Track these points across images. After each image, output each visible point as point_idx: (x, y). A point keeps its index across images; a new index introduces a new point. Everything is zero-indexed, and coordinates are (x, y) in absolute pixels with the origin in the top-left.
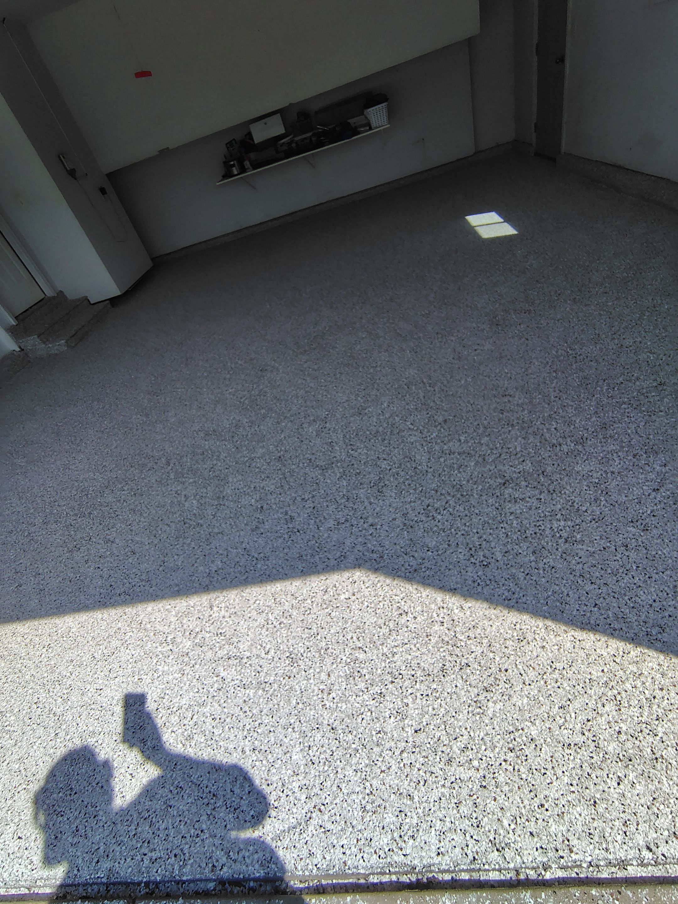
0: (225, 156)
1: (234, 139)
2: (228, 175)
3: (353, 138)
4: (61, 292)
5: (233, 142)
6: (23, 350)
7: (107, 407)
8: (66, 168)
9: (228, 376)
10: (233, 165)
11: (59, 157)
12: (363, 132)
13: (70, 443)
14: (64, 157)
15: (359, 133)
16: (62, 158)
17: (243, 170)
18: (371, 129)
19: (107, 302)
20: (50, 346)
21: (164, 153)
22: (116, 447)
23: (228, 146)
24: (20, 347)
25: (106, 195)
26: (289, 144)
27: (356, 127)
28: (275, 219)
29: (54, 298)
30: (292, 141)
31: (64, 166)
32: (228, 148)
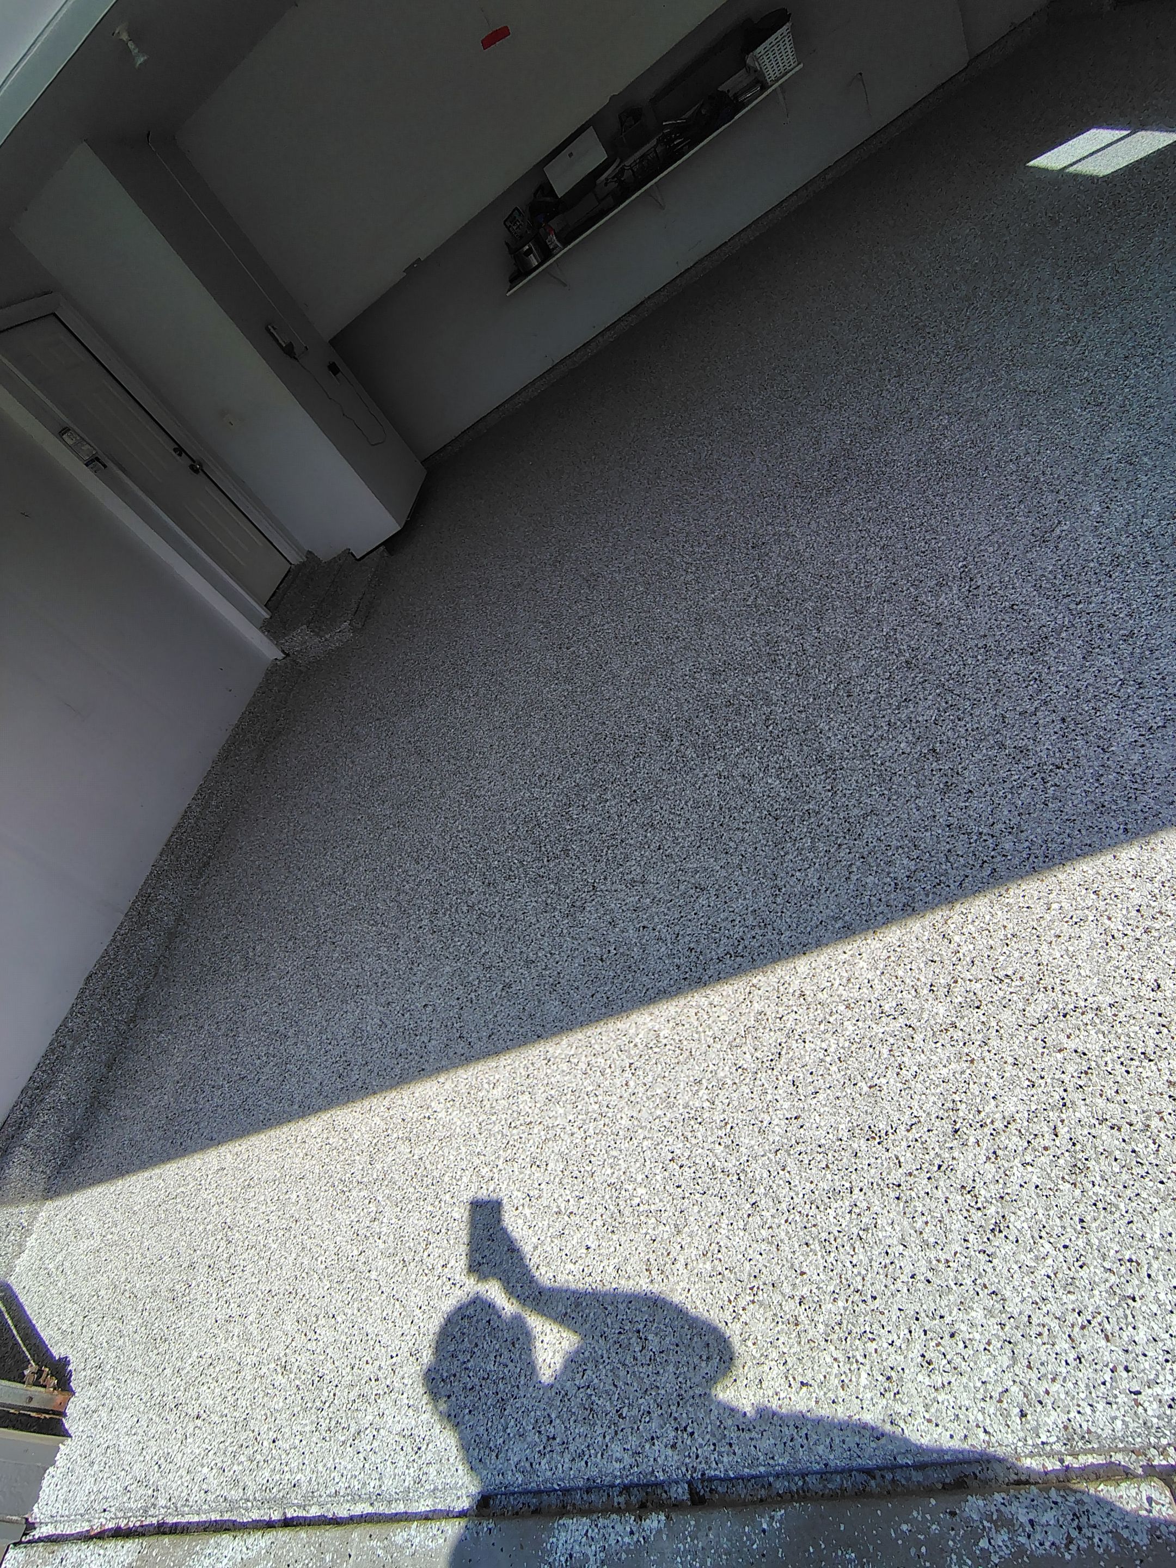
0: (507, 244)
1: (516, 208)
2: (520, 272)
3: (736, 117)
4: (310, 552)
5: (516, 214)
6: (288, 655)
7: (482, 691)
8: (280, 345)
9: (690, 577)
10: (530, 251)
11: (268, 330)
12: (750, 102)
13: (452, 760)
14: (274, 329)
15: (744, 105)
16: (272, 330)
17: (546, 254)
18: (764, 87)
19: (382, 548)
20: (328, 636)
21: (415, 269)
22: (543, 743)
23: (508, 224)
24: (283, 651)
25: (339, 375)
26: (618, 176)
27: (736, 96)
28: (608, 329)
29: (303, 564)
30: (622, 171)
31: (277, 341)
32: (508, 228)
